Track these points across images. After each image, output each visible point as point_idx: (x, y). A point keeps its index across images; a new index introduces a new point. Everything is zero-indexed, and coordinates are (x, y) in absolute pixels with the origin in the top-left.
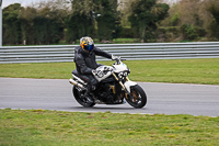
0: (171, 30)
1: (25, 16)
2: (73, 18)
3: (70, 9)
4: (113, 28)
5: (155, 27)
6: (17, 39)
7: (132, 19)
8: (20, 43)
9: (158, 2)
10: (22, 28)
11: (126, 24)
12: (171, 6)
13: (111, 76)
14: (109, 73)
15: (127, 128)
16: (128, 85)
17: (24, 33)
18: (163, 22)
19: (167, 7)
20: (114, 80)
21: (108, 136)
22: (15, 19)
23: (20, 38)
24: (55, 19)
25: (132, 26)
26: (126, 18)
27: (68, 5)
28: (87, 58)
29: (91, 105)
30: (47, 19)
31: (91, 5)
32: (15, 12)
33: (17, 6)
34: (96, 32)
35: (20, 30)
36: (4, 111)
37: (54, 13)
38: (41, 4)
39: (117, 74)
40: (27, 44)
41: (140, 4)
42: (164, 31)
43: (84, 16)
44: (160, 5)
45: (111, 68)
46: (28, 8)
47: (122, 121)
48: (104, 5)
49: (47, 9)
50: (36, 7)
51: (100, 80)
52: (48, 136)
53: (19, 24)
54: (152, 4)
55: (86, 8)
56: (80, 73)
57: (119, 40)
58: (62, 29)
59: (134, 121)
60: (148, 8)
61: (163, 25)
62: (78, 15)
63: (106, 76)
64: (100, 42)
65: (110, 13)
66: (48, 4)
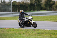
0: (55, 8)
1: (18, 4)
2: (30, 5)
3: (29, 2)
4: (41, 7)
5: (51, 7)
6: (15, 10)
7: (45, 5)
8: (16, 11)
9: (52, 1)
10: (17, 7)
11: (44, 6)
12: (56, 2)
13: (28, 20)
14: (28, 19)
16: (32, 22)
17: (17, 9)
18: (54, 6)
19: (55, 2)
20: (29, 21)
23: (16, 10)
24: (25, 5)
25: (46, 7)
27: (29, 1)
29: (23, 27)
30: (23, 5)
31: (35, 1)
32: (15, 3)
33: (15, 2)
34: (36, 8)
35: (16, 8)
36: (12, 29)
37: (25, 3)
38: (22, 1)
39: (30, 19)
41: (47, 1)
42: (54, 8)
43: (33, 4)
44: (53, 1)
45: (28, 18)
46: (18, 2)
48: (38, 1)
49: (23, 2)
50: (20, 2)
51: (25, 21)
52: (24, 35)
53: (16, 6)
54: (51, 1)
55: (34, 2)
56: (20, 19)
58: (27, 8)
59: (46, 32)
60: (50, 2)
61: (54, 7)
62: (31, 4)
63: (27, 20)
64: (37, 11)
65: (40, 3)
66: (24, 1)
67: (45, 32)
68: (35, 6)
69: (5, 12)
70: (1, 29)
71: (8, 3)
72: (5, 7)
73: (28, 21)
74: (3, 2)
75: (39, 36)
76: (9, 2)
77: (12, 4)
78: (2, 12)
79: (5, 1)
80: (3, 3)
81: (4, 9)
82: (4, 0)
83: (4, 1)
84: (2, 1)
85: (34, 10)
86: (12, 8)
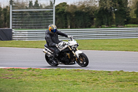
1: (69, 11)
2: (100, 11)
3: (98, 6)
4: (125, 18)
6: (64, 25)
8: (66, 27)
10: (68, 18)
11: (133, 15)
13: (67, 48)
14: (66, 46)
15: (133, 81)
17: (69, 21)
20: (69, 50)
21: (121, 86)
22: (63, 12)
23: (66, 24)
24: (88, 12)
26: (133, 11)
27: (96, 4)
28: (53, 37)
29: (56, 65)
30: (83, 12)
31: (111, 3)
32: (63, 8)
33: (64, 4)
34: (114, 21)
35: (66, 19)
37: (88, 8)
38: (80, 3)
40: (71, 28)
43: (106, 10)
45: (67, 43)
46: (72, 5)
47: (130, 76)
48: (119, 3)
49: (83, 6)
50: (76, 4)
51: (60, 50)
53: (66, 15)
55: (108, 5)
56: (49, 46)
57: (128, 25)
58: (92, 19)
62: (103, 10)
63: (64, 48)
64: (117, 26)
65: (123, 8)
66: (84, 3)
67: (135, 78)
68: (111, 14)
69: (39, 28)
70: (30, 71)
71: (47, 8)
72: (38, 17)
73: (67, 50)
74: (34, 4)
75: (121, 88)
76: (49, 4)
77: (56, 10)
78: (31, 28)
79: (39, 3)
80: (34, 7)
81: (36, 23)
82: (37, 1)
83: (36, 3)
84: (31, 3)
85: (109, 25)
86: (56, 19)
